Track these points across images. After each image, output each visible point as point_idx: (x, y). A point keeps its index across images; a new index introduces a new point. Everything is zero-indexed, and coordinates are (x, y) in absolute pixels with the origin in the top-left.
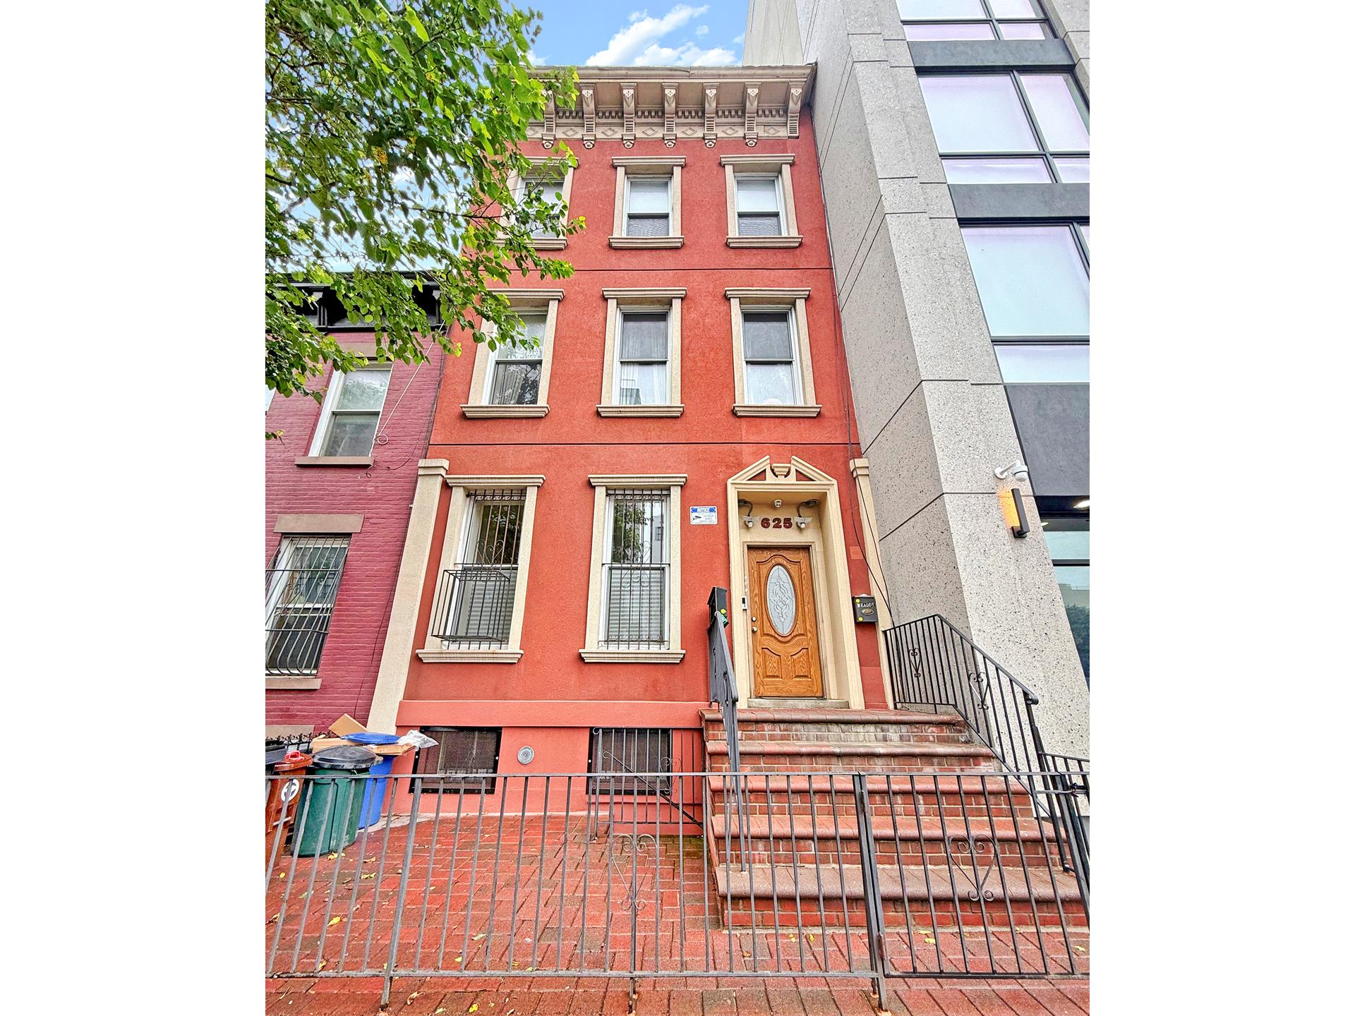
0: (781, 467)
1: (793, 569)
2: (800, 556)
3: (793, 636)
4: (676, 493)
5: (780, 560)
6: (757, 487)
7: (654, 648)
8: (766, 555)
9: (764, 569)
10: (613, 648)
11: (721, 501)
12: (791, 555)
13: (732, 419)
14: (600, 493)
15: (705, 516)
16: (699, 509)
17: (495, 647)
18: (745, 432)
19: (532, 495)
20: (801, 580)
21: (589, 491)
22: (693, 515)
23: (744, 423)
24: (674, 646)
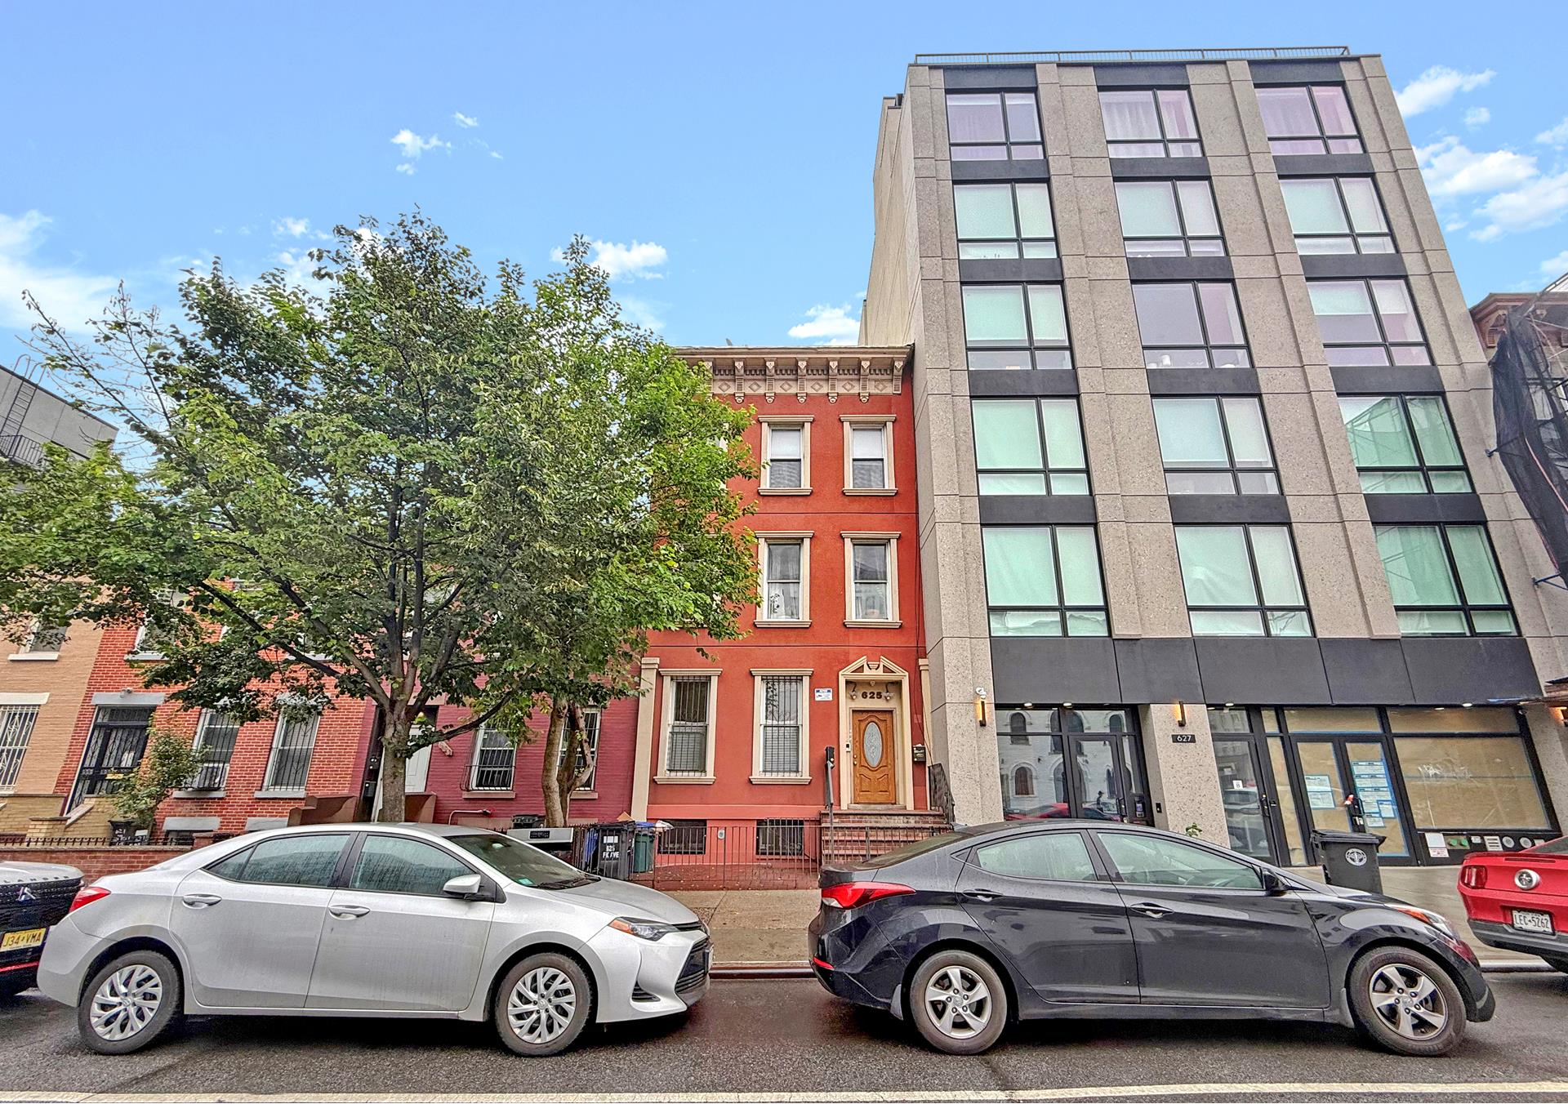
0: (873, 664)
1: (882, 725)
2: (888, 716)
3: (879, 767)
4: (806, 680)
5: (874, 719)
6: (858, 677)
7: (793, 775)
8: (865, 716)
9: (863, 725)
10: (768, 775)
11: (835, 685)
12: (881, 717)
13: (843, 629)
14: (758, 680)
15: (824, 695)
16: (821, 690)
17: (698, 775)
18: (852, 639)
19: (714, 681)
20: (886, 733)
21: (751, 678)
22: (817, 694)
23: (851, 633)
24: (805, 775)
